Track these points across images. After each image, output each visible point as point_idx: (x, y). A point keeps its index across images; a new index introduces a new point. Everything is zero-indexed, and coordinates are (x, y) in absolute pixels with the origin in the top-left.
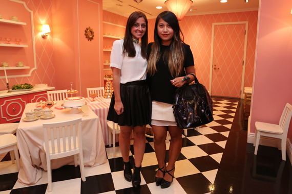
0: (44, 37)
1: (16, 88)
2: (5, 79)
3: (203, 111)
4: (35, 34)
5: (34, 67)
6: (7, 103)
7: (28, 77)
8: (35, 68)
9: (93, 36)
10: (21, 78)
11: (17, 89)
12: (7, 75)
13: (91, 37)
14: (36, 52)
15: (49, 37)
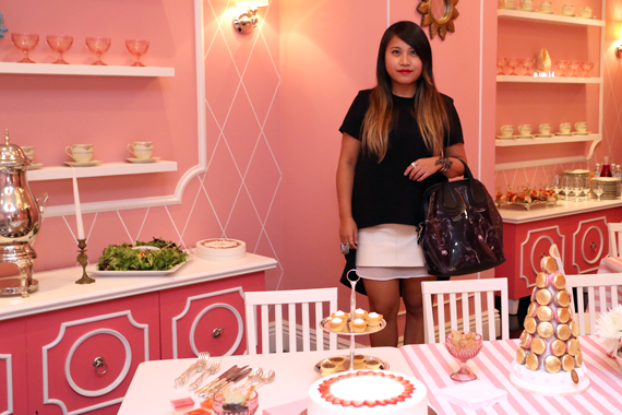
0: (242, 29)
1: (114, 262)
2: (72, 218)
3: (480, 237)
4: (208, 17)
5: (196, 162)
6: (73, 333)
7: (171, 207)
8: (201, 167)
9: (455, 15)
10: (142, 210)
11: (120, 267)
12: (82, 201)
13: (444, 19)
14: (208, 96)
15: (261, 26)
